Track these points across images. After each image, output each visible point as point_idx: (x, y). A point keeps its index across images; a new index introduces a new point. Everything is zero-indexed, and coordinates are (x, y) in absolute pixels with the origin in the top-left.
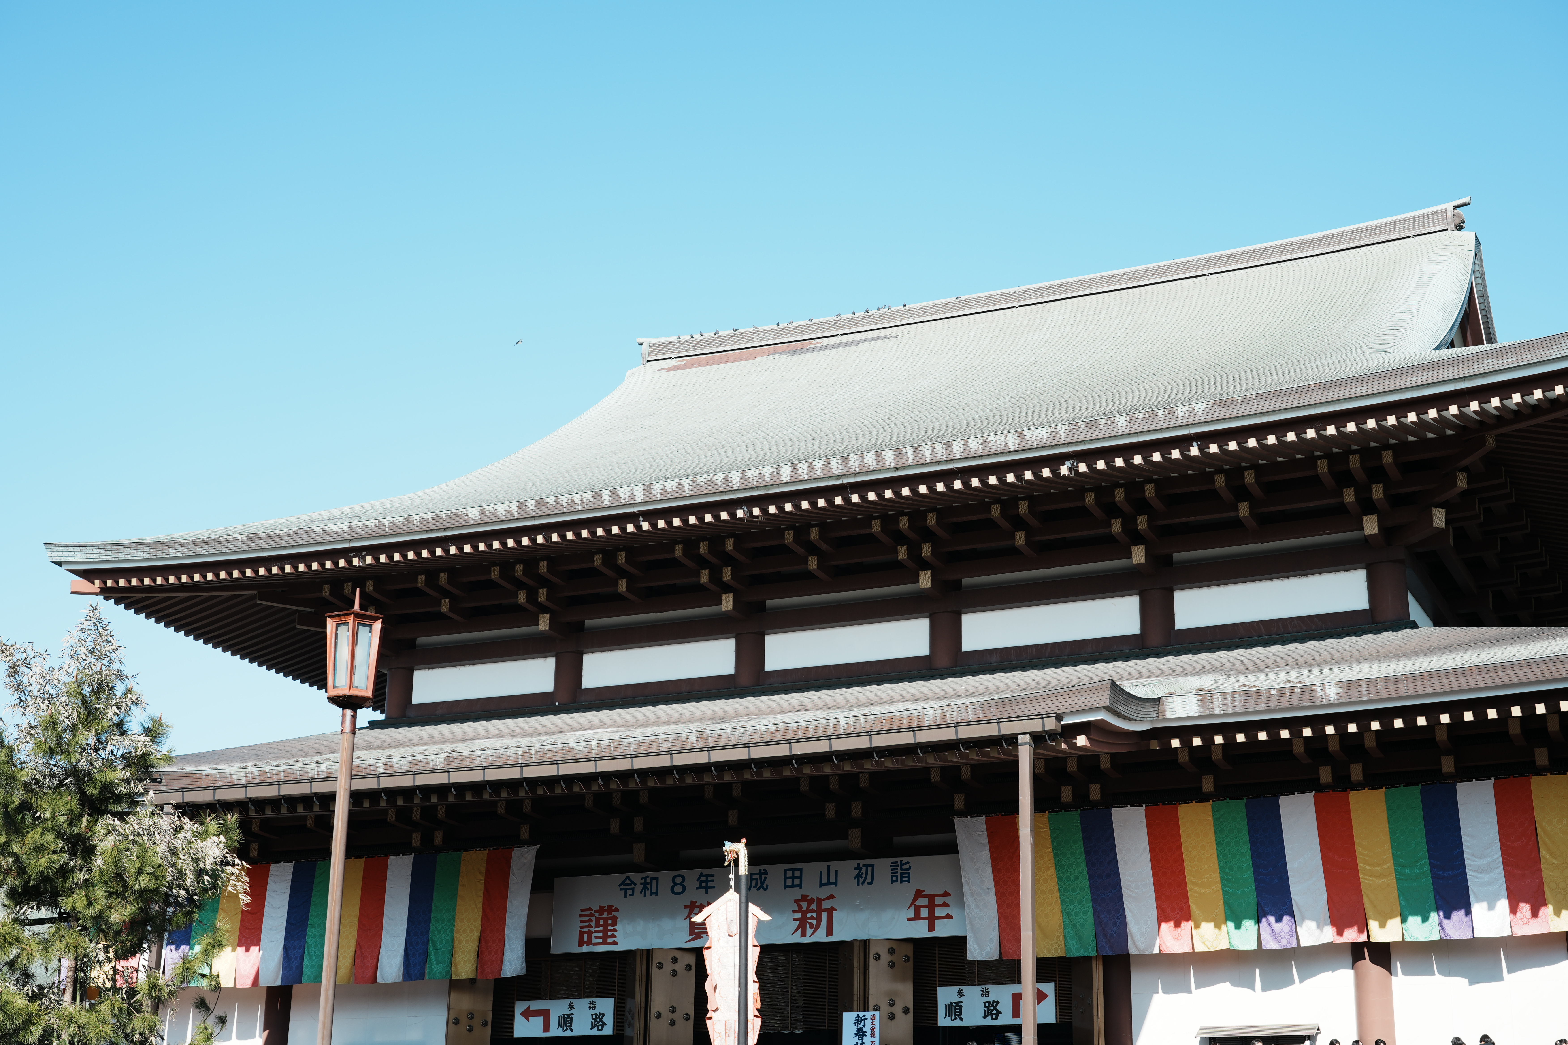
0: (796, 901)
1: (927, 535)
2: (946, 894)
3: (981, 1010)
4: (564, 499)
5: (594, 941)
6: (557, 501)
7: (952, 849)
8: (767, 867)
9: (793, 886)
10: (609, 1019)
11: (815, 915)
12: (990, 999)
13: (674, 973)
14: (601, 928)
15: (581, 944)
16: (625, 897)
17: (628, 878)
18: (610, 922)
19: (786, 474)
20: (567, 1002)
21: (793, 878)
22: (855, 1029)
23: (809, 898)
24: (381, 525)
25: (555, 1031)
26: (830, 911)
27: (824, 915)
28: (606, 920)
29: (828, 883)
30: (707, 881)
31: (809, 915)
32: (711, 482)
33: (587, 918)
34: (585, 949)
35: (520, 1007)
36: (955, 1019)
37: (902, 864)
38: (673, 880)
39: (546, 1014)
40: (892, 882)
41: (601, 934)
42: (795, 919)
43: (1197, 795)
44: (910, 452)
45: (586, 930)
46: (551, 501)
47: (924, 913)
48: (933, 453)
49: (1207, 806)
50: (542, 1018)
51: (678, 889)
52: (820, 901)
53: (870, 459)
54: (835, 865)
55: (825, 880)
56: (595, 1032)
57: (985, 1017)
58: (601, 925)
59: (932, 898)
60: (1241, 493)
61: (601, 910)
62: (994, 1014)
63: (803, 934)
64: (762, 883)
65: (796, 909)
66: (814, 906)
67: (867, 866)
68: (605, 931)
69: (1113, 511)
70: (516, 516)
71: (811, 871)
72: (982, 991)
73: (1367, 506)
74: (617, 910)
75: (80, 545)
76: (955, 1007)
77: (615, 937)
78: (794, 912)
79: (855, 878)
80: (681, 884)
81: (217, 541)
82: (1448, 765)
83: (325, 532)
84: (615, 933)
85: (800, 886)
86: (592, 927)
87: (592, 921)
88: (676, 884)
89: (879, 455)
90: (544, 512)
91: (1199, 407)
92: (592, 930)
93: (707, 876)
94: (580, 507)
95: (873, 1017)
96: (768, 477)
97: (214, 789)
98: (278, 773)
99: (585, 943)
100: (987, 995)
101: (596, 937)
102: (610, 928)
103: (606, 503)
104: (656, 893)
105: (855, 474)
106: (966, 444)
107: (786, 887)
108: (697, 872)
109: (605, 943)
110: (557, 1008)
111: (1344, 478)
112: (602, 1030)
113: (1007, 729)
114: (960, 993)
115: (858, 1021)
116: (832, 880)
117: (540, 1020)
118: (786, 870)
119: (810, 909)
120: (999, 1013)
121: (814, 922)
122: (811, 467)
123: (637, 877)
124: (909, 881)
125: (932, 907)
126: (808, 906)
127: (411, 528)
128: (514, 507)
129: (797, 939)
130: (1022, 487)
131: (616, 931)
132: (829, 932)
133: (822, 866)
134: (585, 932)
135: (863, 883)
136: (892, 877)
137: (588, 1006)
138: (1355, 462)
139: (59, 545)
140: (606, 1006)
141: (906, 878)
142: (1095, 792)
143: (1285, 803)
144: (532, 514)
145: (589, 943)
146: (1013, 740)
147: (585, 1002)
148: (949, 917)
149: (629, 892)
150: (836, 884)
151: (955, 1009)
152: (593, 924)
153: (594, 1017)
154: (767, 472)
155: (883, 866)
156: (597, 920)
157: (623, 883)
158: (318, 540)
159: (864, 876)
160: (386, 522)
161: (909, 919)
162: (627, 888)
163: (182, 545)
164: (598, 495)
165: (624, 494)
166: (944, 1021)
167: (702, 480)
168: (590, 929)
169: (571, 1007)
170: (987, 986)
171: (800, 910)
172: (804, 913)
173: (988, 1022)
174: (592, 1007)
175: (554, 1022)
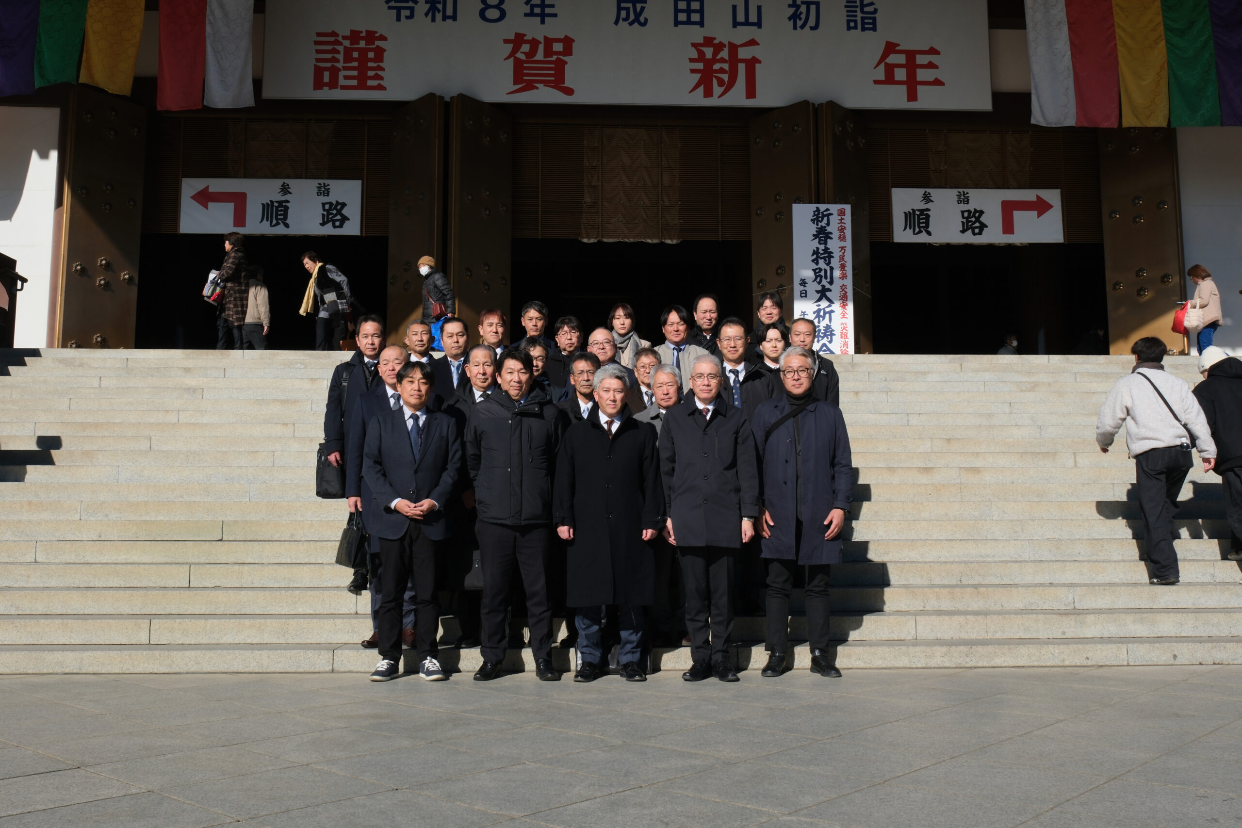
0: (694, 45)
2: (933, 51)
3: (957, 222)
5: (342, 82)
9: (688, 22)
10: (354, 212)
11: (726, 66)
12: (971, 207)
14: (355, 64)
15: (318, 84)
16: (398, 19)
18: (371, 55)
20: (278, 183)
21: (689, 11)
22: (813, 228)
23: (715, 42)
25: (257, 226)
26: (752, 64)
27: (742, 67)
28: (363, 52)
29: (747, 23)
30: (543, 6)
31: (717, 66)
33: (330, 47)
34: (326, 94)
35: (190, 187)
36: (920, 232)
37: (863, 5)
39: (239, 200)
40: (849, 28)
41: (355, 73)
42: (693, 71)
45: (329, 65)
47: (900, 74)
50: (231, 206)
51: (493, 14)
55: (741, 18)
56: (328, 229)
57: (963, 231)
58: (355, 60)
59: (911, 55)
61: (355, 36)
62: (976, 227)
63: (708, 93)
64: (638, 15)
65: (695, 55)
66: (725, 54)
67: (807, 4)
68: (363, 69)
72: (959, 196)
74: (383, 38)
76: (919, 216)
77: (381, 78)
78: (692, 60)
79: (790, 19)
80: (497, 7)
84: (380, 73)
85: (701, 23)
86: (338, 61)
87: (338, 52)
88: (488, 7)
92: (340, 65)
95: (842, 213)
99: (326, 84)
100: (967, 201)
101: (346, 78)
102: (370, 64)
104: (454, 18)
107: (677, 23)
109: (362, 85)
110: (260, 190)
112: (341, 226)
114: (924, 198)
115: (818, 217)
116: (753, 18)
117: (229, 208)
119: (719, 57)
120: (983, 226)
121: (725, 77)
124: (874, 29)
125: (911, 66)
126: (716, 53)
129: (698, 99)
131: (383, 69)
132: (751, 93)
134: (326, 69)
135: (802, 27)
136: (848, 22)
137: (316, 190)
140: (348, 191)
141: (870, 24)
145: (333, 84)
147: (312, 185)
148: (938, 82)
149: (405, 13)
150: (759, 24)
151: (919, 219)
152: (340, 57)
153: (327, 207)
155: (832, 6)
156: (348, 52)
157: (394, 0)
159: (803, 16)
161: (877, 82)
162: (401, 6)
166: (902, 235)
168: (336, 64)
169: (285, 190)
170: (966, 190)
171: (701, 57)
172: (709, 63)
173: (969, 238)
174: (324, 191)
175: (253, 211)
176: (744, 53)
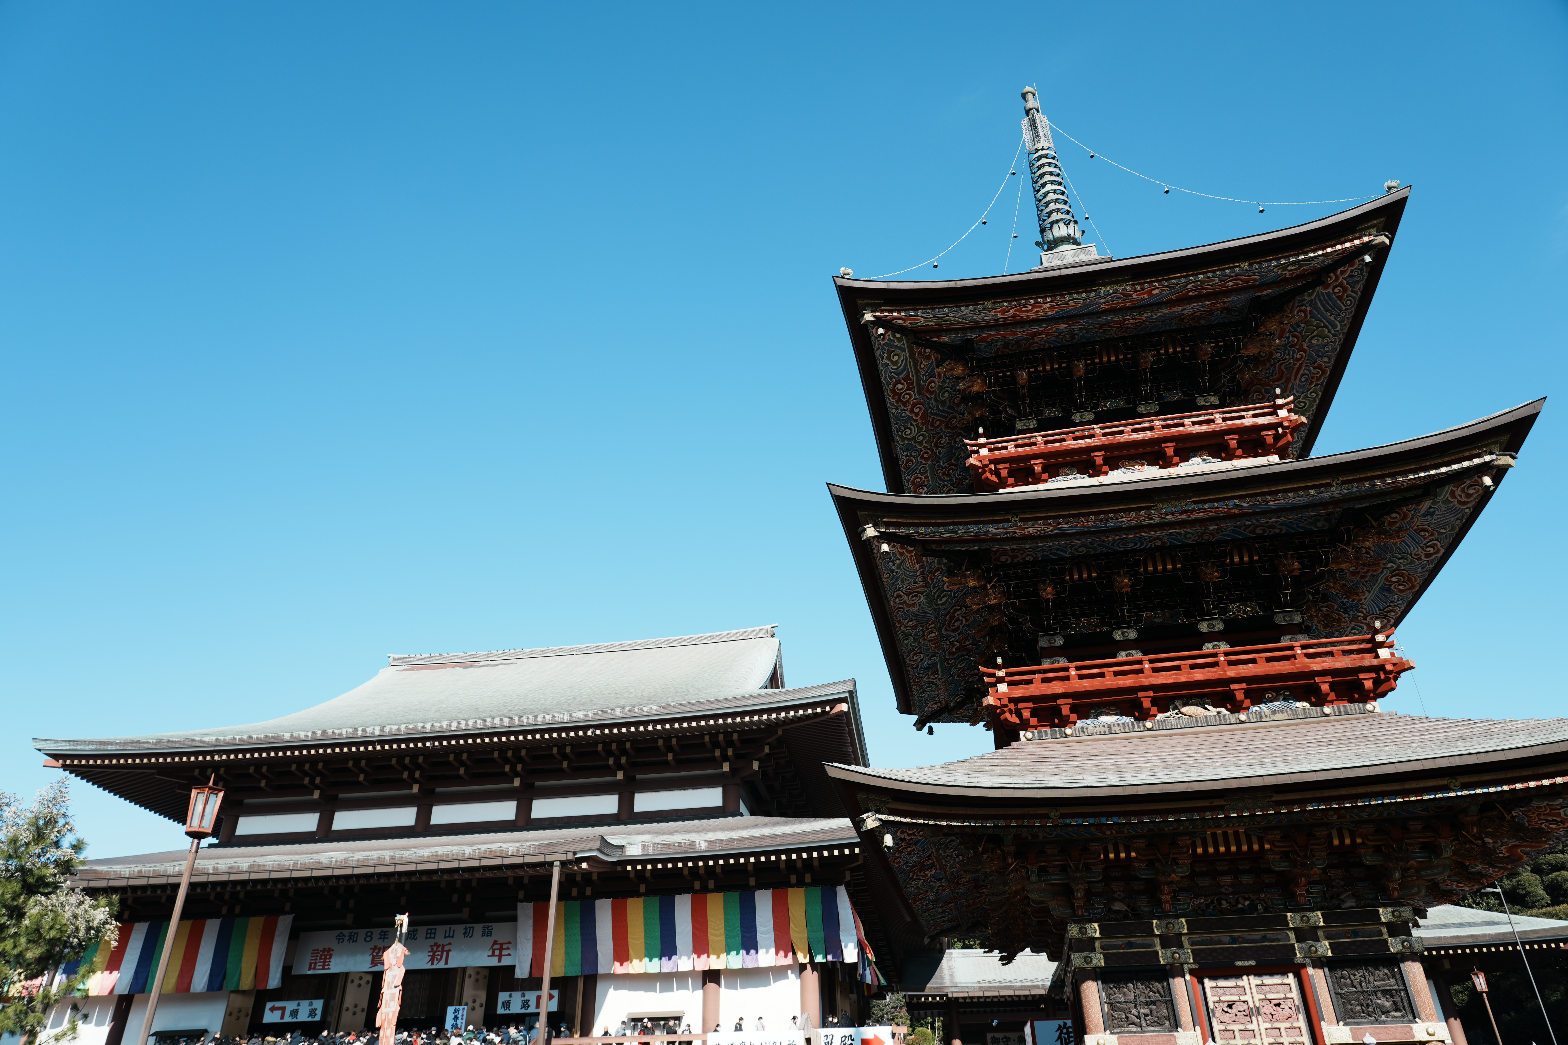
0: (431, 946)
1: (520, 760)
2: (509, 943)
3: (520, 1004)
4: (337, 731)
5: (317, 967)
6: (333, 732)
7: (514, 919)
8: (418, 928)
9: (430, 938)
10: (319, 1012)
11: (440, 953)
12: (525, 999)
13: (360, 985)
14: (322, 961)
15: (310, 969)
16: (339, 943)
17: (341, 933)
18: (328, 957)
19: (454, 726)
20: (297, 1002)
21: (431, 933)
22: (453, 1016)
23: (438, 944)
24: (234, 739)
25: (288, 1019)
26: (448, 952)
27: (445, 954)
28: (326, 955)
29: (449, 937)
30: (384, 935)
31: (437, 954)
32: (416, 728)
33: (316, 955)
34: (312, 972)
35: (269, 1005)
36: (506, 1010)
37: (488, 927)
38: (366, 934)
39: (283, 1009)
40: (482, 936)
41: (322, 964)
42: (429, 956)
43: (636, 894)
44: (516, 719)
45: (314, 961)
46: (330, 732)
47: (497, 952)
48: (528, 720)
49: (641, 899)
50: (281, 1012)
51: (368, 939)
52: (443, 946)
53: (497, 722)
54: (453, 927)
55: (447, 935)
56: (310, 1019)
57: (521, 1009)
58: (323, 959)
59: (501, 945)
60: (670, 748)
61: (324, 950)
62: (526, 1007)
63: (432, 964)
64: (414, 936)
65: (430, 950)
66: (440, 949)
67: (470, 928)
68: (324, 962)
69: (610, 753)
70: (310, 738)
71: (441, 930)
72: (522, 994)
73: (725, 758)
75: (54, 740)
77: (330, 965)
78: (429, 952)
79: (463, 934)
80: (370, 936)
81: (138, 742)
82: (752, 882)
83: (202, 741)
84: (330, 963)
85: (434, 938)
87: (318, 956)
88: (367, 936)
89: (501, 720)
90: (325, 737)
91: (654, 707)
92: (318, 962)
93: (385, 932)
94: (345, 736)
95: (464, 1009)
96: (445, 727)
97: (109, 879)
98: (149, 871)
99: (312, 969)
100: (524, 996)
101: (319, 966)
102: (327, 960)
103: (359, 735)
104: (356, 941)
105: (489, 728)
106: (544, 717)
107: (426, 938)
108: (380, 930)
109: (323, 969)
110: (290, 1005)
111: (716, 744)
112: (314, 1017)
113: (549, 858)
114: (510, 996)
115: (456, 1011)
116: (451, 935)
117: (279, 1012)
118: (428, 929)
120: (529, 1006)
122: (467, 724)
123: (346, 932)
124: (491, 936)
125: (501, 949)
126: (437, 949)
127: (251, 741)
128: (310, 734)
129: (429, 966)
130: (569, 739)
132: (446, 963)
133: (447, 927)
134: (313, 963)
135: (467, 937)
136: (483, 934)
137: (308, 1004)
138: (721, 737)
139: (42, 740)
140: (318, 1004)
141: (489, 934)
142: (588, 891)
143: (677, 899)
144: (319, 738)
145: (314, 969)
146: (551, 864)
147: (307, 1002)
148: (509, 955)
149: (341, 940)
150: (453, 937)
151: (507, 1004)
152: (318, 958)
153: (311, 1010)
154: (445, 724)
155: (478, 927)
156: (321, 956)
157: (338, 936)
158: (197, 745)
159: (468, 933)
160: (237, 738)
161: (489, 956)
162: (340, 939)
163: (116, 743)
164: (355, 730)
165: (369, 731)
166: (500, 1011)
167: (411, 726)
168: (316, 961)
169: (299, 1005)
170: (524, 992)
171: (432, 951)
172: (434, 952)
173: (523, 1011)
174: (311, 1004)
175: (287, 1013)
176: (446, 948)
